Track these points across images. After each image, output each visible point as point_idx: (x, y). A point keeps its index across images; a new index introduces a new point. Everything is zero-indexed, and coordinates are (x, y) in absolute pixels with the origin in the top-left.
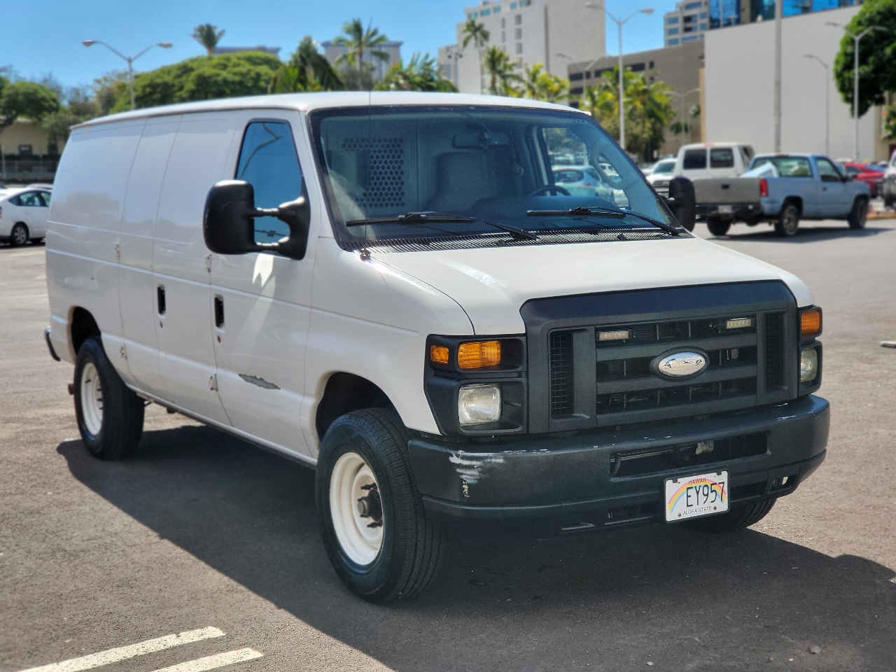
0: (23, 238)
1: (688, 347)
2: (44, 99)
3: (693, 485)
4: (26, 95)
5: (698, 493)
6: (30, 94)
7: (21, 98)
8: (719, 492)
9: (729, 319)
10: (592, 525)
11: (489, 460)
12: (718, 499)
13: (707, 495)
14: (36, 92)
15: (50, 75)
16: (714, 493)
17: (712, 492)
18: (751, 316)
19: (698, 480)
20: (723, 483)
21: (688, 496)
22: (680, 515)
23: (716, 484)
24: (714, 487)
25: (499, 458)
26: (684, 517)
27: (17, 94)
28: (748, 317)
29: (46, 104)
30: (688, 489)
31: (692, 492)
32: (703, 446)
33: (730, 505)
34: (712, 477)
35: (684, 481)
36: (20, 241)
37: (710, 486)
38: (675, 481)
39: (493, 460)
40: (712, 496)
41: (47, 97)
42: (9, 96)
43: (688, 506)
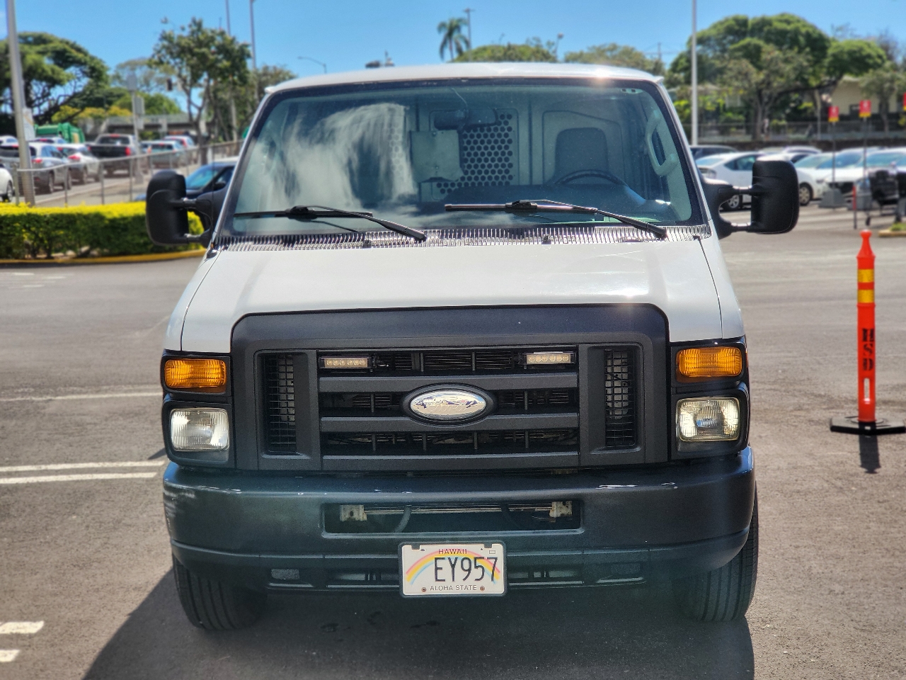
0: (736, 203)
1: (455, 383)
2: (869, 56)
3: (447, 556)
4: (851, 53)
5: (453, 566)
6: (855, 52)
7: (846, 57)
8: (489, 570)
9: (532, 351)
10: (310, 586)
11: (183, 494)
12: (487, 577)
13: (469, 570)
14: (861, 49)
15: (887, 31)
16: (480, 569)
17: (476, 567)
18: (573, 349)
19: (453, 551)
20: (496, 559)
21: (437, 569)
22: (424, 590)
23: (483, 558)
24: (479, 562)
25: (192, 493)
26: (429, 592)
27: (842, 52)
28: (565, 350)
29: (871, 62)
30: (436, 559)
31: (445, 564)
32: (561, 508)
33: (508, 587)
34: (476, 549)
35: (430, 550)
36: (732, 205)
37: (472, 560)
38: (416, 547)
39: (187, 494)
40: (476, 573)
41: (873, 54)
42: (834, 55)
43: (437, 580)
